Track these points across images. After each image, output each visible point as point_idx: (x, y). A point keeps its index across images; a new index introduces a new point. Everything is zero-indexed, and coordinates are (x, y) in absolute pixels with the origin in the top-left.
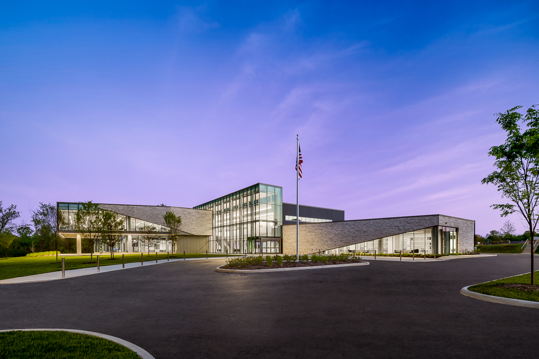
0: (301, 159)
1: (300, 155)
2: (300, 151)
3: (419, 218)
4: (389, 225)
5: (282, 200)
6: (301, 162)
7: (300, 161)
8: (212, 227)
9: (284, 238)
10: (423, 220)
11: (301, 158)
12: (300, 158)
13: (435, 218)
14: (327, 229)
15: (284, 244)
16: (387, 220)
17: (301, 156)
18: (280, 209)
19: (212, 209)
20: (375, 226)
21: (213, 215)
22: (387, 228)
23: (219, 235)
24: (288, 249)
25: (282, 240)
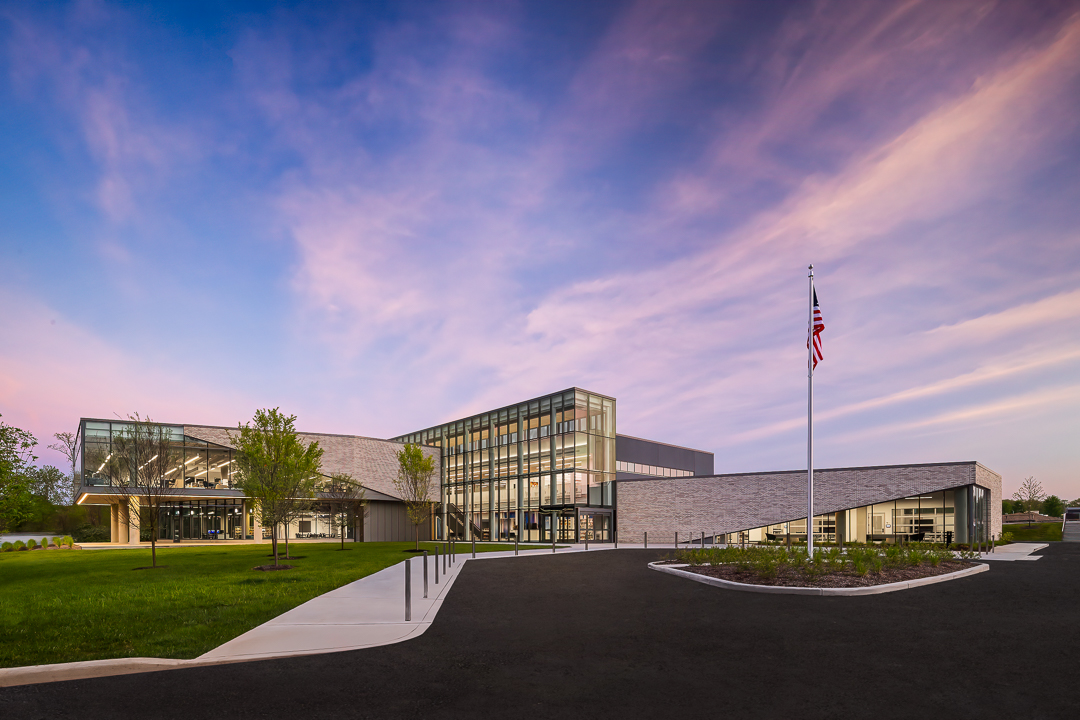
0: (818, 323)
1: (817, 312)
2: (816, 304)
3: (931, 469)
4: (865, 482)
5: (614, 428)
6: (819, 329)
7: (816, 327)
8: (439, 483)
9: (620, 507)
10: (940, 472)
11: (820, 319)
12: (815, 319)
13: (968, 469)
14: (721, 489)
15: (619, 521)
16: (860, 473)
17: (820, 315)
18: (611, 445)
19: (438, 444)
20: (834, 484)
21: (442, 457)
22: (859, 488)
23: (460, 502)
24: (629, 532)
25: (615, 512)
